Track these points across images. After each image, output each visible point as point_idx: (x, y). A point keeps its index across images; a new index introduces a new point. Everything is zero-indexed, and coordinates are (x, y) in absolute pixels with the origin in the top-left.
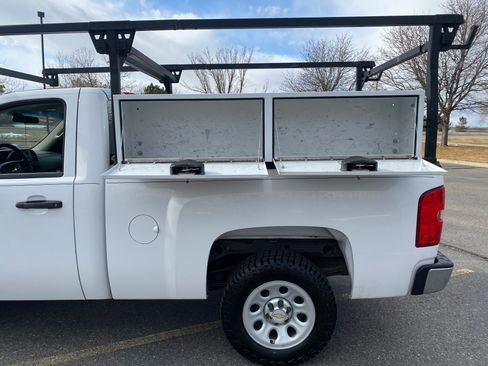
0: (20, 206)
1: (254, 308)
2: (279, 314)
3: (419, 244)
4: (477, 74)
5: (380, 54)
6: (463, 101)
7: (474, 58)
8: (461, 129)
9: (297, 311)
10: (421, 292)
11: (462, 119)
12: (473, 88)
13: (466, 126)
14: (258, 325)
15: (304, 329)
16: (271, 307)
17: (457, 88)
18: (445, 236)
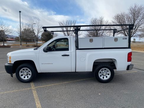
0: (62, 56)
1: (100, 73)
2: (105, 74)
3: (128, 61)
4: (138, 27)
5: (112, 22)
6: (134, 35)
7: (137, 23)
8: (134, 42)
9: (107, 73)
10: (128, 70)
11: (134, 39)
12: (137, 31)
13: (135, 41)
14: (101, 76)
15: (109, 76)
16: (103, 73)
17: (133, 31)
18: (132, 60)
